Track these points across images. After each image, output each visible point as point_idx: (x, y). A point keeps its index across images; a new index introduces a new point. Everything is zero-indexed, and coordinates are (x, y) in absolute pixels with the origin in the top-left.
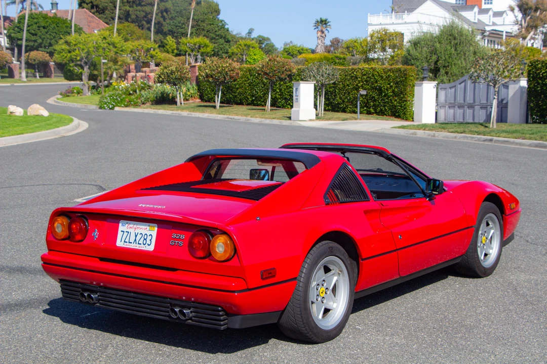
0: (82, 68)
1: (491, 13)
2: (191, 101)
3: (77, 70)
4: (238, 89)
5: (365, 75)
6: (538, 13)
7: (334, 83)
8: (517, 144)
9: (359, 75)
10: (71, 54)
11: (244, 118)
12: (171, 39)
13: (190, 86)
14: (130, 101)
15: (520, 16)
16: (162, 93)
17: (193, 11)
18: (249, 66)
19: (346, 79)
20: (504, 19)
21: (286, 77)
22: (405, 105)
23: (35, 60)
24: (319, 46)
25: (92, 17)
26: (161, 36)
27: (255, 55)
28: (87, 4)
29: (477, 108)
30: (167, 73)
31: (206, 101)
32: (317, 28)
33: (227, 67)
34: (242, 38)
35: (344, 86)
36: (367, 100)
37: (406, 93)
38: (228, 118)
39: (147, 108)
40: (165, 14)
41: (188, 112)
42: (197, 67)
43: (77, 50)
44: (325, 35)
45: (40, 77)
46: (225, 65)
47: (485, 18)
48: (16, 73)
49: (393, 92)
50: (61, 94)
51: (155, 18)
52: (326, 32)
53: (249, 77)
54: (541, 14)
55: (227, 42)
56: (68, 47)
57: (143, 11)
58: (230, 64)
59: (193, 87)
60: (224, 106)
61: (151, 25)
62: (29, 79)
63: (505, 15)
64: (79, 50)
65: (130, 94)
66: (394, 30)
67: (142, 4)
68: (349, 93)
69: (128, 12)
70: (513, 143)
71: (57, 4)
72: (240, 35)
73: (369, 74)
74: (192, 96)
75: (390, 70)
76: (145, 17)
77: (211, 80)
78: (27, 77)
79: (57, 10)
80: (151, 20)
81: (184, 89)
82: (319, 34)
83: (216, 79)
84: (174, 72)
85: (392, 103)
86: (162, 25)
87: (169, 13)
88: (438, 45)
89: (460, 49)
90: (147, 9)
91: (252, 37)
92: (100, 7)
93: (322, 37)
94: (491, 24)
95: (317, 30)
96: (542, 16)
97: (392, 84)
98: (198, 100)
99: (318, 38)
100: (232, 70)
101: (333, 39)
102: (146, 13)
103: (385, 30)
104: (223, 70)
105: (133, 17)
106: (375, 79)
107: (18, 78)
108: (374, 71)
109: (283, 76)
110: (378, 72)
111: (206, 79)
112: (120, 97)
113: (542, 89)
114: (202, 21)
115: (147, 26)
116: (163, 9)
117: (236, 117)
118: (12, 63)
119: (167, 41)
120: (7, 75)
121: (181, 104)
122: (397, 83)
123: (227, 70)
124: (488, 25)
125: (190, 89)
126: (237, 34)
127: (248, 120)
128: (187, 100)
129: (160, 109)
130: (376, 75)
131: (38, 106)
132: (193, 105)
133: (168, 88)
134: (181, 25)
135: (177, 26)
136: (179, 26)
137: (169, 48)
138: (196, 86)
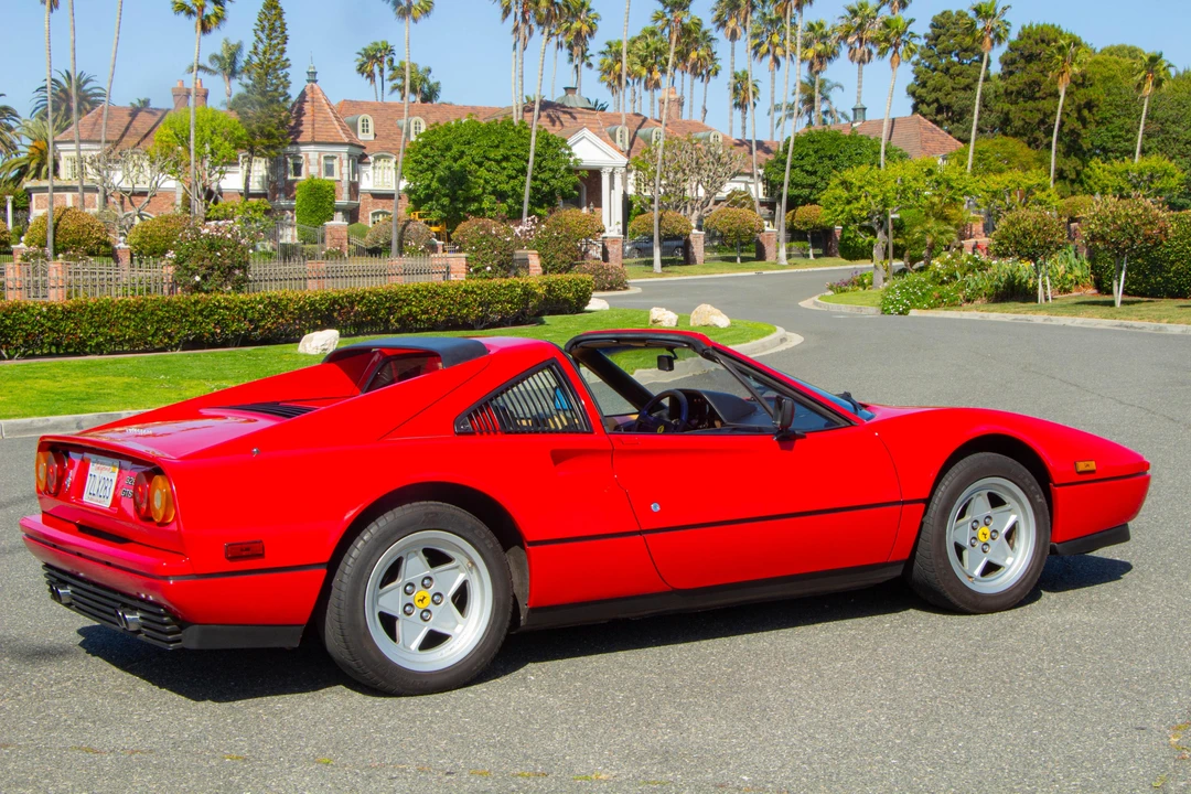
0: (874, 233)
2: (1075, 294)
3: (863, 239)
4: (1173, 263)
10: (851, 206)
11: (1155, 324)
12: (1101, 165)
13: (1074, 261)
14: (940, 297)
16: (1012, 279)
17: (1146, 101)
23: (805, 223)
25: (932, 131)
26: (1077, 159)
28: (928, 105)
30: (1014, 235)
31: (1102, 293)
33: (1139, 216)
38: (1120, 326)
40: (1085, 113)
41: (1046, 316)
43: (863, 199)
45: (816, 256)
46: (1134, 213)
48: (769, 250)
50: (831, 288)
51: (1060, 124)
56: (845, 194)
57: (1038, 110)
58: (1145, 210)
59: (1081, 264)
60: (1133, 303)
61: (1051, 137)
62: (793, 260)
64: (866, 197)
65: (943, 282)
67: (1037, 95)
69: (1007, 114)
71: (865, 109)
76: (1042, 122)
77: (1101, 244)
78: (789, 257)
79: (864, 121)
80: (1053, 127)
81: (1061, 268)
83: (1113, 243)
84: (1030, 234)
86: (1079, 135)
87: (1095, 109)
90: (1046, 105)
92: (955, 108)
98: (1092, 291)
100: (1150, 223)
102: (1045, 114)
104: (1127, 223)
105: (1018, 123)
107: (773, 261)
112: (921, 289)
114: (1174, 123)
115: (1045, 141)
116: (1082, 103)
117: (1137, 323)
118: (763, 231)
119: (1091, 169)
120: (754, 255)
121: (1047, 299)
123: (1137, 222)
125: (1074, 268)
127: (1160, 328)
128: (1067, 291)
129: (993, 311)
131: (709, 307)
132: (1073, 300)
133: (1025, 267)
134: (1123, 133)
135: (1113, 137)
136: (1120, 136)
137: (1095, 183)
138: (1089, 259)
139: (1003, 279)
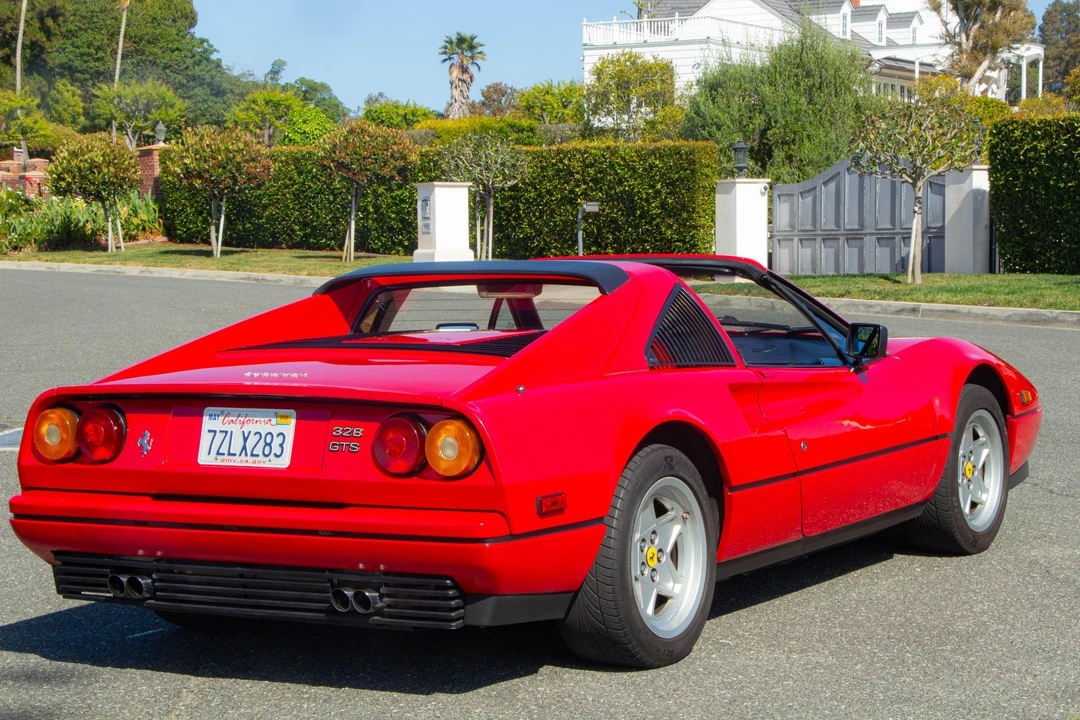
1: (882, 17)
2: (142, 241)
4: (265, 207)
5: (592, 165)
6: (998, 14)
7: (513, 188)
8: (977, 316)
9: (576, 165)
11: (292, 276)
12: (69, 87)
13: (138, 202)
15: (954, 21)
16: (67, 222)
17: (125, 14)
18: (294, 149)
19: (544, 177)
20: (914, 31)
21: (395, 173)
22: (693, 236)
24: (457, 105)
26: (41, 79)
27: (304, 122)
29: (869, 241)
30: (79, 168)
31: (182, 241)
32: (450, 59)
33: (240, 151)
34: (256, 85)
35: (539, 196)
36: (599, 229)
37: (694, 208)
38: (248, 278)
39: (27, 259)
40: (50, 22)
41: (141, 267)
42: (156, 153)
44: (471, 78)
46: (235, 148)
47: (868, 30)
49: (663, 205)
51: (24, 32)
52: (473, 69)
53: (296, 176)
54: (1004, 16)
55: (216, 95)
58: (246, 144)
59: (147, 205)
60: (232, 253)
61: (14, 51)
63: (915, 22)
66: (654, 58)
68: (553, 211)
70: (969, 314)
72: (251, 79)
73: (601, 163)
74: (144, 229)
75: (653, 153)
77: (198, 183)
80: (14, 38)
81: (124, 210)
82: (456, 73)
83: (213, 181)
84: (98, 167)
85: (661, 233)
86: (42, 49)
87: (61, 19)
88: (766, 90)
89: (820, 98)
91: (282, 82)
93: (463, 81)
94: (884, 43)
95: (448, 63)
96: (1007, 23)
97: (659, 186)
98: (161, 239)
99: (452, 83)
100: (253, 160)
101: (489, 87)
103: (633, 59)
104: (228, 158)
106: (617, 174)
108: (613, 155)
109: (386, 172)
110: (623, 159)
111: (185, 182)
113: (1026, 189)
114: (149, 42)
116: (45, 10)
117: (269, 276)
119: (58, 92)
121: (119, 248)
122: (672, 184)
123: (238, 158)
124: (875, 47)
125: (139, 211)
126: (243, 75)
127: (302, 281)
128: (133, 238)
129: (63, 261)
130: (619, 165)
132: (150, 250)
133: (79, 208)
134: (93, 51)
135: (82, 55)
136: (89, 55)
137: (65, 110)
138: (155, 202)
139: (57, 223)
